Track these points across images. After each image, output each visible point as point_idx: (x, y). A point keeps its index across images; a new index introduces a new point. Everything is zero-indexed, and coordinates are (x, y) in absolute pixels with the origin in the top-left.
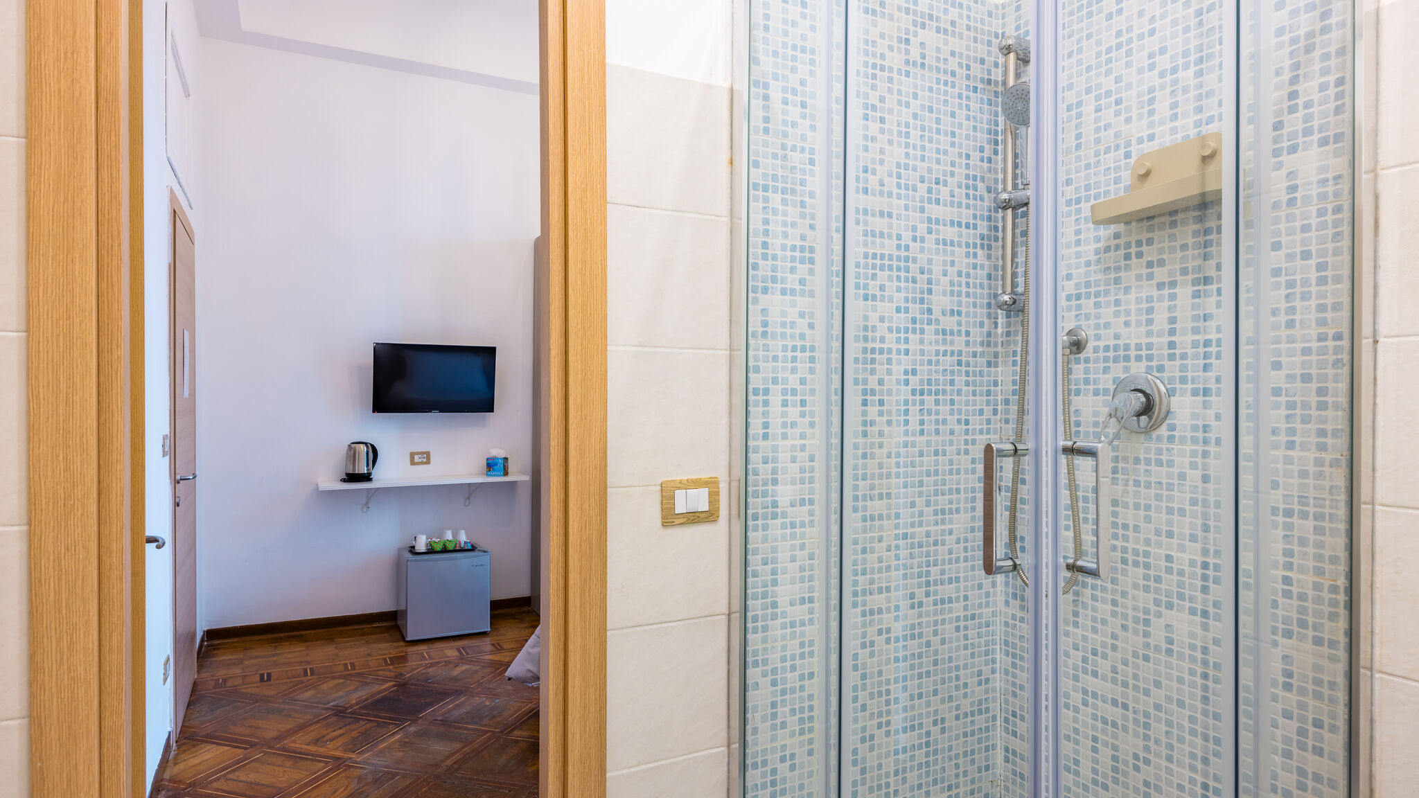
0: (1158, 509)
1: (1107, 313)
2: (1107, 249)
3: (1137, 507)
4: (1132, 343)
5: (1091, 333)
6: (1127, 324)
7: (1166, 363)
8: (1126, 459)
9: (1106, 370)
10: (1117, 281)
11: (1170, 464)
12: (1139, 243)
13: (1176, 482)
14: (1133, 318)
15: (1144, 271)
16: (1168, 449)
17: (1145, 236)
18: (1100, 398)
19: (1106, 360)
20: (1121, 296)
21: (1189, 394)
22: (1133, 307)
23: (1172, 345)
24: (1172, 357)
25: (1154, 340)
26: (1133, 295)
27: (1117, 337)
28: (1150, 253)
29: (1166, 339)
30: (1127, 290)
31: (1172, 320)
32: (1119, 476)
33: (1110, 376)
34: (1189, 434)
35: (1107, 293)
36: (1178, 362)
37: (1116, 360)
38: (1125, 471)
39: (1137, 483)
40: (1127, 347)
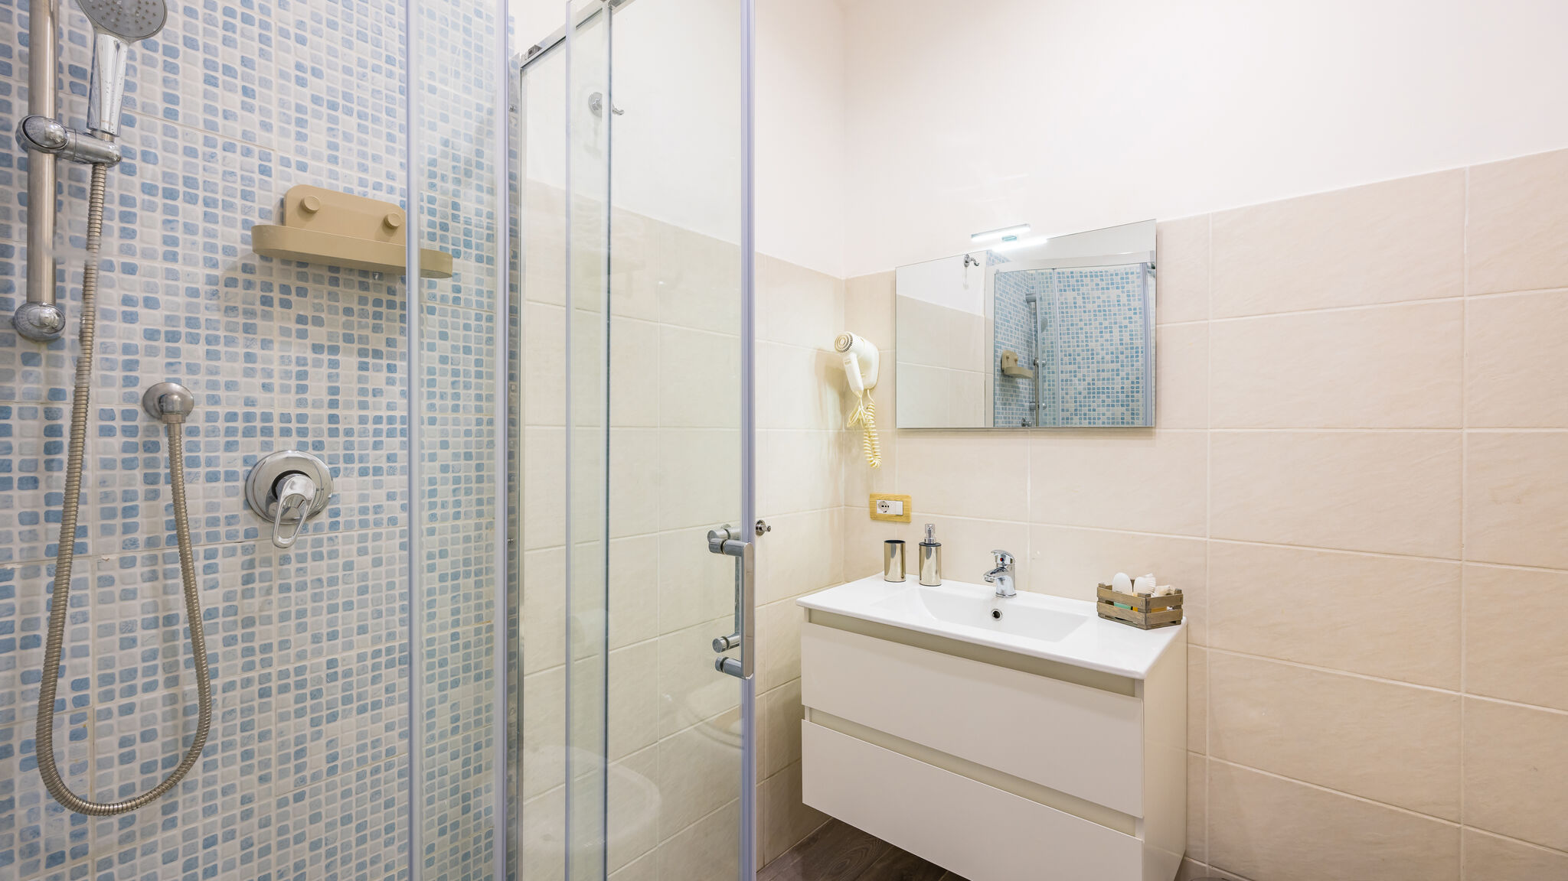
0: (316, 612)
1: (230, 368)
2: (231, 282)
3: (284, 617)
4: (276, 412)
5: (200, 393)
6: (266, 387)
7: (326, 439)
8: (267, 562)
9: (230, 446)
10: (248, 329)
11: (333, 554)
12: (285, 289)
13: (340, 574)
14: (276, 381)
15: (294, 327)
16: (330, 539)
17: (294, 283)
18: (221, 485)
19: (229, 432)
20: (256, 350)
21: (356, 473)
22: (276, 367)
23: (333, 419)
24: (334, 433)
25: (308, 411)
26: (275, 353)
27: (250, 402)
28: (302, 306)
29: (326, 412)
30: (266, 344)
31: (334, 391)
32: (257, 585)
33: (238, 455)
34: (356, 518)
35: (230, 341)
36: (341, 439)
37: (249, 433)
38: (264, 577)
39: (285, 588)
40: (267, 417)
